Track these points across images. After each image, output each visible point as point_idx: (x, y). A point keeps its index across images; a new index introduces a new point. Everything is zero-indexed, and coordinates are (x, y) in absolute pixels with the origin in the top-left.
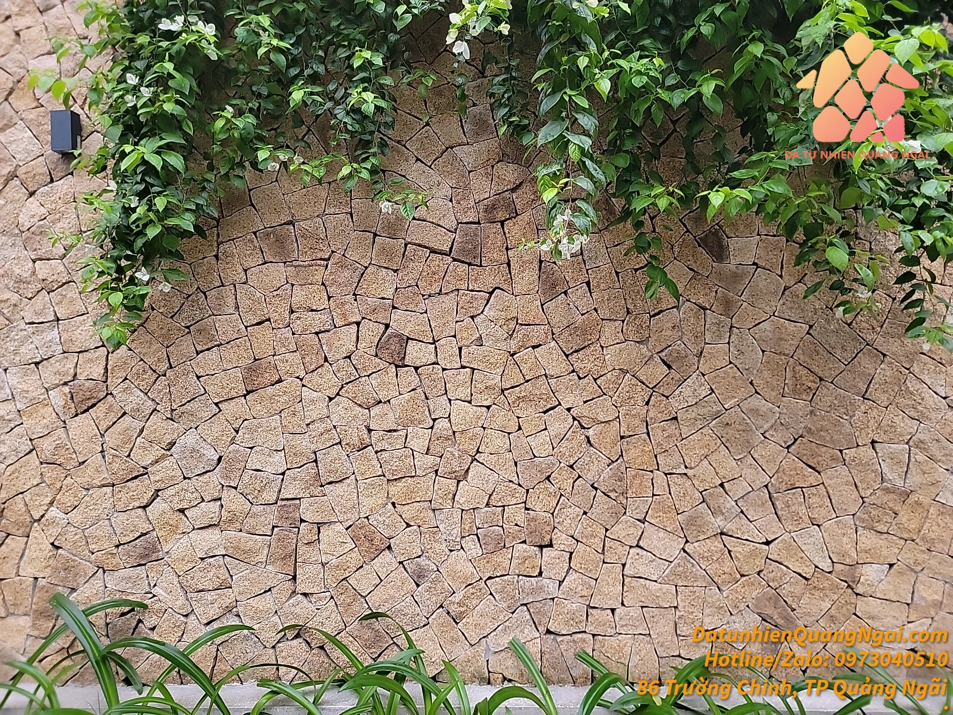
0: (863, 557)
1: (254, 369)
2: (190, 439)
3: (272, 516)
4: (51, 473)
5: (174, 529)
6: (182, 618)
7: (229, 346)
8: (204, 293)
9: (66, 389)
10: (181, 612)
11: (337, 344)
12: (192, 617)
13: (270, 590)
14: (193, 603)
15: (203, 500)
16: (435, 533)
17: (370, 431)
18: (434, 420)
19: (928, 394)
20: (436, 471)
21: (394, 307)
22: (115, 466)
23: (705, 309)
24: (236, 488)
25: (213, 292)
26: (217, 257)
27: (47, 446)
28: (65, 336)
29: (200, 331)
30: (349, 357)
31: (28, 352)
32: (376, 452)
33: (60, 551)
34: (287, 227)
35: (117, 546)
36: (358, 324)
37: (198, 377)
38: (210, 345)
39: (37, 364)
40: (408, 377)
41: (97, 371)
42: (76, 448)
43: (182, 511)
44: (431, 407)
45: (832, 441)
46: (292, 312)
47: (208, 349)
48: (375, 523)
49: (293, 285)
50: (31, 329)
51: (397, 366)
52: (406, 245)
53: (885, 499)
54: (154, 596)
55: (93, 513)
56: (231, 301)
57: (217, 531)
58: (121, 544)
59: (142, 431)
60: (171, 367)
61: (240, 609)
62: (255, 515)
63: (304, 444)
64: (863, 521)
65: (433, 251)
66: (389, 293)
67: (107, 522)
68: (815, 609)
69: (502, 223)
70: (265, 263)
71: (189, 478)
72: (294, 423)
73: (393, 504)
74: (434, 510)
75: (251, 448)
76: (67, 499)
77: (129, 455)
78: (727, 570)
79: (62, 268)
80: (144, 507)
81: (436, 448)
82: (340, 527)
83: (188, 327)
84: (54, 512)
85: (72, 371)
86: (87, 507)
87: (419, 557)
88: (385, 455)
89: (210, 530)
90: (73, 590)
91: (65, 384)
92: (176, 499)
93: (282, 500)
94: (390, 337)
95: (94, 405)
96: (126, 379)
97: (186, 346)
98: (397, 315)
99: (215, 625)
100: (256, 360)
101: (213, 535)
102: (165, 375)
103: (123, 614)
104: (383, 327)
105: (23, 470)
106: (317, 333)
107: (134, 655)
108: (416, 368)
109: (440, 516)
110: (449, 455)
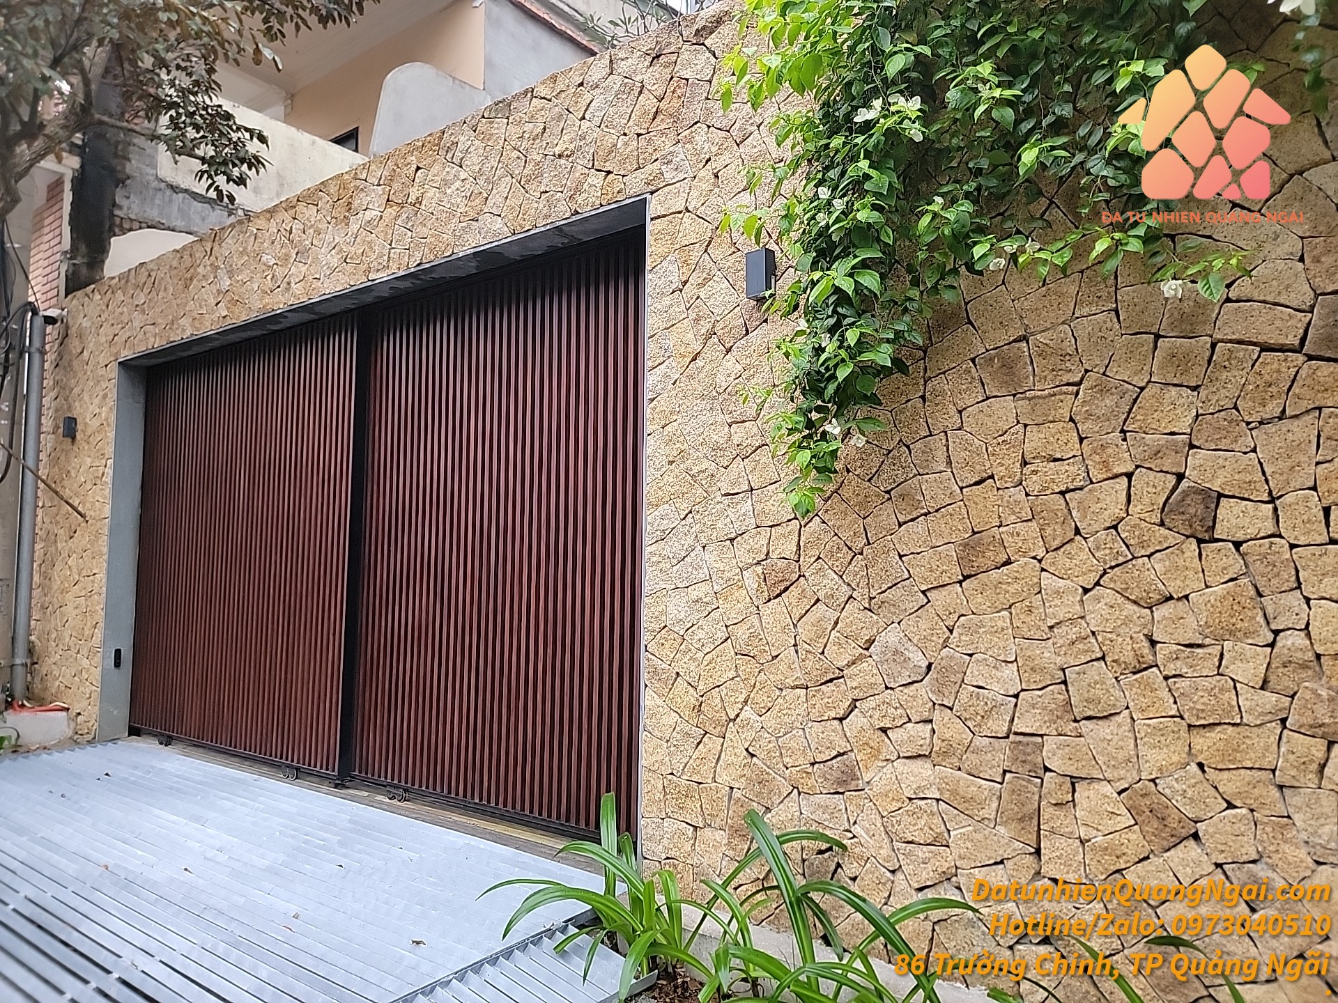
1: (972, 545)
2: (892, 637)
3: (1001, 755)
4: (746, 666)
5: (875, 753)
6: (888, 874)
7: (938, 515)
8: (908, 447)
9: (759, 569)
10: (886, 865)
11: (1095, 507)
12: (899, 875)
13: (1002, 862)
14: (901, 857)
15: (910, 720)
16: (1283, 827)
17: (1153, 643)
18: (1276, 633)
20: (1284, 721)
21: (1192, 446)
22: (809, 664)
24: (951, 709)
25: (918, 445)
26: (923, 398)
27: (741, 633)
28: (758, 508)
29: (902, 496)
30: (1115, 527)
31: (724, 527)
32: (1166, 678)
33: (755, 759)
34: (1017, 345)
35: (812, 764)
36: (1129, 476)
37: (901, 556)
38: (915, 515)
39: (732, 540)
40: (1222, 559)
41: (789, 549)
42: (769, 639)
43: (884, 730)
44: (1270, 610)
46: (1025, 463)
47: (913, 520)
48: (1167, 792)
49: (1026, 426)
50: (727, 500)
51: (1200, 541)
52: (1213, 346)
54: (854, 836)
55: (786, 719)
56: (941, 454)
57: (928, 765)
58: (816, 763)
59: (836, 623)
60: (869, 544)
61: (962, 880)
62: (977, 751)
63: (1048, 656)
65: (1266, 348)
66: (1184, 425)
67: (801, 732)
70: (988, 398)
71: (892, 689)
72: (1029, 624)
73: (1201, 765)
74: (1281, 787)
75: (971, 655)
76: (760, 698)
77: (823, 653)
79: (755, 430)
80: (841, 720)
81: (1283, 680)
82: (1107, 789)
83: (888, 492)
84: (748, 713)
85: (764, 550)
86: (781, 710)
87: (1254, 862)
88: (1182, 684)
89: (919, 762)
90: (768, 810)
91: (759, 563)
92: (877, 714)
93: (1016, 733)
94: (1186, 494)
95: (786, 589)
96: (819, 558)
97: (886, 515)
98: (1196, 458)
99: (930, 894)
100: (974, 533)
101: (923, 769)
102: (861, 554)
103: (821, 852)
104: (1172, 480)
105: (719, 659)
106: (1062, 493)
107: (833, 908)
108: (1237, 545)
109: (1294, 799)
110: (1308, 695)
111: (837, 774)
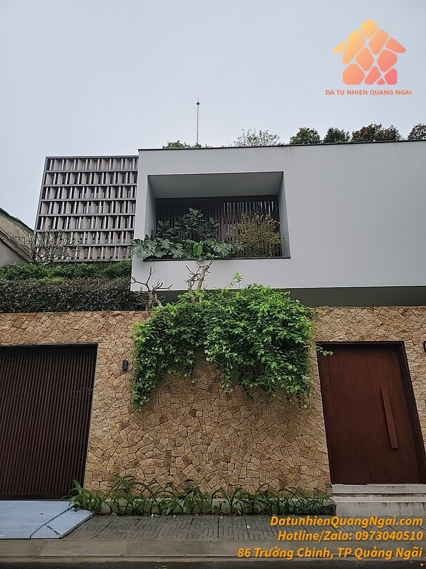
0: (302, 464)
1: (162, 418)
2: (147, 435)
3: (164, 455)
4: (115, 444)
5: (142, 458)
7: (157, 413)
11: (181, 412)
12: (145, 481)
13: (164, 474)
14: (146, 477)
16: (202, 459)
17: (188, 433)
18: (202, 430)
19: (312, 423)
20: (203, 443)
21: (193, 403)
22: (130, 442)
23: (263, 403)
24: (157, 448)
25: (154, 400)
26: (155, 392)
27: (115, 437)
28: (121, 411)
29: (150, 409)
30: (183, 415)
31: (112, 414)
32: (189, 438)
33: (116, 464)
34: (170, 384)
36: (185, 407)
37: (150, 420)
39: (114, 417)
40: (196, 420)
41: (127, 419)
42: (121, 438)
43: (144, 454)
44: (202, 427)
45: (293, 435)
46: (171, 404)
47: (152, 413)
48: (188, 456)
49: (171, 398)
50: (114, 409)
51: (194, 417)
52: (196, 388)
53: (305, 449)
54: (137, 475)
55: (124, 454)
56: (158, 402)
57: (152, 459)
58: (130, 462)
59: (136, 433)
60: (144, 418)
61: (157, 479)
63: (173, 436)
64: (301, 455)
65: (202, 389)
66: (192, 399)
67: (127, 456)
68: (291, 478)
69: (217, 383)
70: (166, 393)
71: (146, 445)
72: (171, 431)
73: (193, 452)
74: (202, 453)
75: (160, 438)
76: (118, 450)
77: (133, 440)
78: (271, 468)
79: (121, 395)
80: (136, 453)
81: (203, 438)
82: (180, 458)
83: (148, 408)
84: (115, 454)
85: (122, 419)
86: (123, 452)
87: (199, 465)
88: (191, 439)
89: (150, 458)
90: (118, 474)
91: (120, 422)
92: (143, 450)
93: (168, 451)
94: (192, 410)
95: (126, 427)
96: (133, 421)
97: (147, 413)
100: (162, 416)
102: (142, 420)
103: (130, 480)
104: (191, 408)
105: (109, 443)
106: (176, 409)
108: (198, 417)
109: (204, 455)
110: (206, 439)
111: (134, 464)
